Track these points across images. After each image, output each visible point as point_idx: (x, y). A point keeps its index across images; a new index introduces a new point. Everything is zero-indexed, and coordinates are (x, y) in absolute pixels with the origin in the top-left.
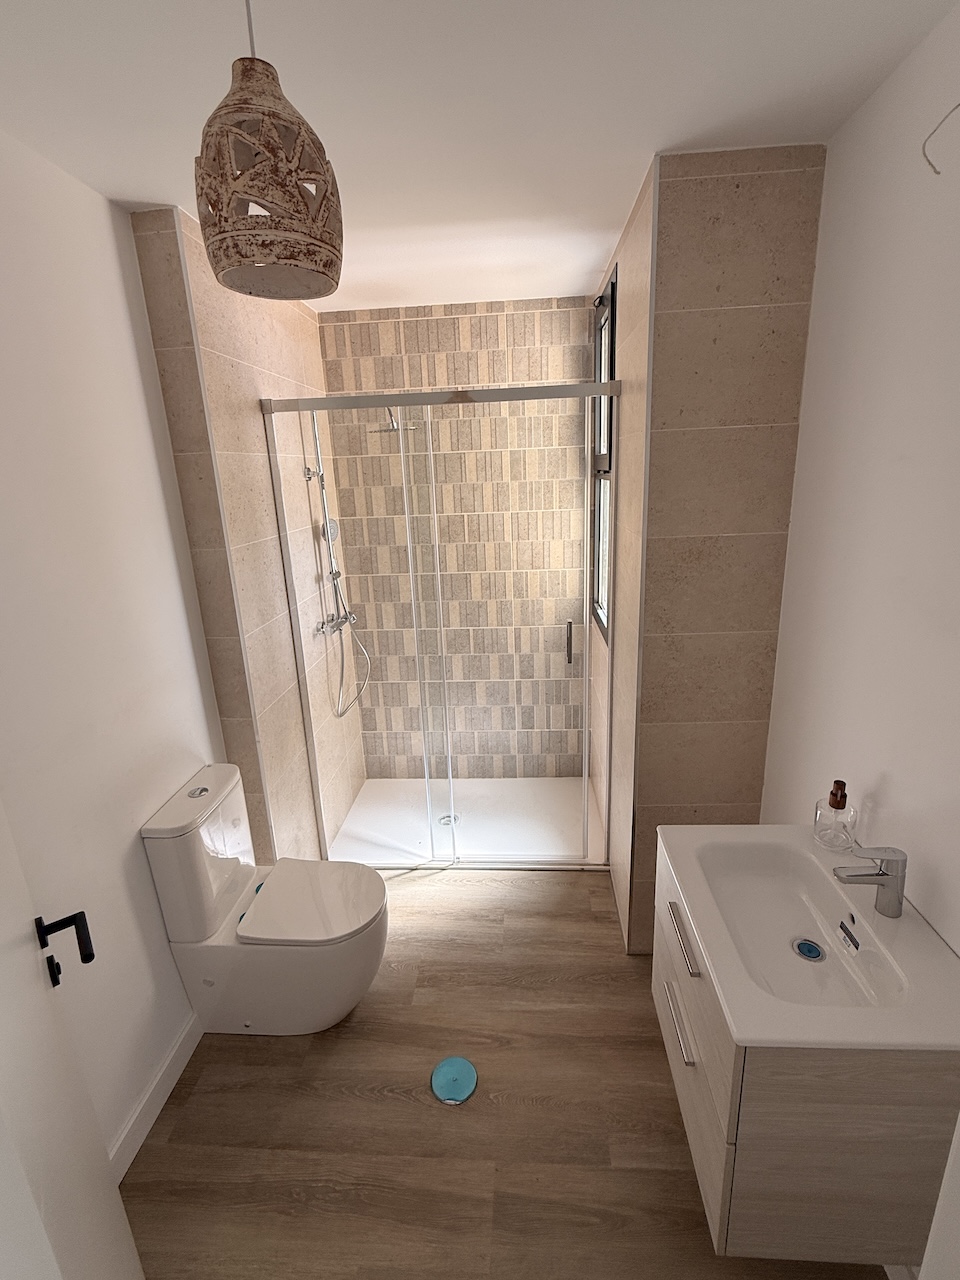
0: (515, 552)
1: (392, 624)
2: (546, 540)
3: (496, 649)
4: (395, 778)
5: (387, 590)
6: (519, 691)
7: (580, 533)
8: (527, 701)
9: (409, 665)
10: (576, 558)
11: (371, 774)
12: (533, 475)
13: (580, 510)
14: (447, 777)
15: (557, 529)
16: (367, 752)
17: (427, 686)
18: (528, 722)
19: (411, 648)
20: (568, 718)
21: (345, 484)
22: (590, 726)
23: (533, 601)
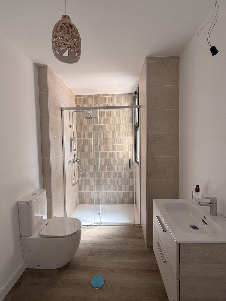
0: (117, 147)
1: (88, 164)
2: (124, 144)
3: (112, 170)
4: (86, 204)
5: (87, 156)
6: (118, 181)
7: (132, 143)
8: (120, 184)
9: (91, 174)
10: (131, 149)
11: (80, 203)
12: (121, 130)
13: (132, 138)
14: (99, 204)
15: (127, 142)
16: (79, 197)
17: (95, 179)
18: (120, 190)
19: (92, 170)
20: (130, 188)
21: (79, 131)
22: (135, 190)
23: (121, 159)
